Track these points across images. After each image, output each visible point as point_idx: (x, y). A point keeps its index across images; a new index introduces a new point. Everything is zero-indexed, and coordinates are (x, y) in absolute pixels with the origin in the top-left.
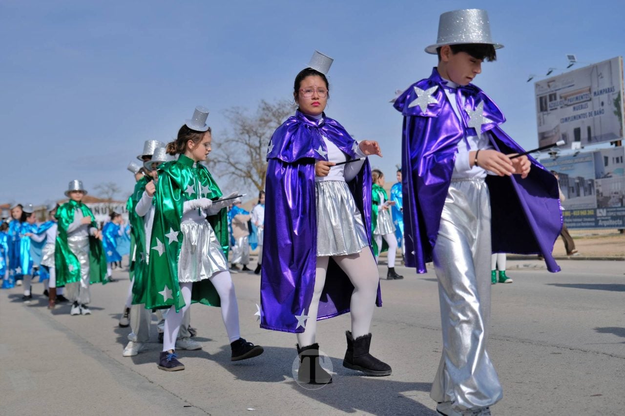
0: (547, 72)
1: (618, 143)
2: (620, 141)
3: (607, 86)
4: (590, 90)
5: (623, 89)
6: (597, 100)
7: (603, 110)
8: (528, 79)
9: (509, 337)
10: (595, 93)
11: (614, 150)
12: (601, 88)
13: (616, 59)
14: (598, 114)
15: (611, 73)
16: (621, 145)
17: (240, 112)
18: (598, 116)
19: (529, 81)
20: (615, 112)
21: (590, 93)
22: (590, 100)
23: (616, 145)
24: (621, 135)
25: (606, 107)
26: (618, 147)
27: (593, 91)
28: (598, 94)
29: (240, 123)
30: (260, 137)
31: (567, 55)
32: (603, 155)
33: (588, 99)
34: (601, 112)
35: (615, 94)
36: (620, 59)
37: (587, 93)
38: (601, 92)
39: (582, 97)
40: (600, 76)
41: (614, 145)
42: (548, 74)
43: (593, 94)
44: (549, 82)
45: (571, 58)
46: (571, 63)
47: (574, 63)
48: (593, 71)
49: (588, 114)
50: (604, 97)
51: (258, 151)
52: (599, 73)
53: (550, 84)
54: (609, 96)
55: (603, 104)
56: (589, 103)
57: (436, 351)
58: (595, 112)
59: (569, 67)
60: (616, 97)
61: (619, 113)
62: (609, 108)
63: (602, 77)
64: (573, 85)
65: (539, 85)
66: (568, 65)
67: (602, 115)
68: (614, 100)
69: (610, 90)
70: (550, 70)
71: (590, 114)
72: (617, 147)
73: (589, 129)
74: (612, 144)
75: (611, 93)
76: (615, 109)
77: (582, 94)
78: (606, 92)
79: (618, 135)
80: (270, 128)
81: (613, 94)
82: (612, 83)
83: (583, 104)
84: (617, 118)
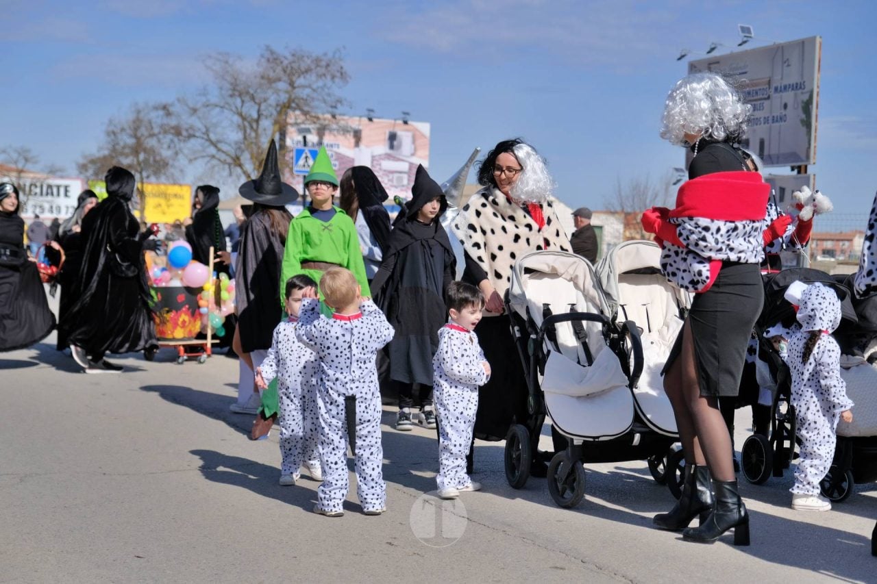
0: (708, 49)
1: (802, 169)
2: (806, 167)
3: (794, 79)
4: (769, 83)
5: (818, 87)
6: (777, 99)
7: (785, 115)
8: (679, 56)
9: (509, 525)
10: (776, 89)
11: (794, 178)
12: (786, 82)
13: (813, 40)
14: (777, 121)
15: (803, 60)
16: (806, 172)
17: (230, 62)
18: (777, 124)
19: (679, 59)
20: (802, 121)
21: (769, 88)
22: (769, 98)
23: (799, 172)
24: (808, 157)
25: (789, 112)
26: (802, 175)
27: (774, 85)
28: (781, 91)
29: (229, 78)
30: (259, 105)
31: (739, 25)
32: (779, 184)
33: (766, 96)
34: (782, 119)
35: (806, 93)
36: (818, 40)
37: (765, 87)
38: (785, 87)
39: (757, 93)
40: (786, 64)
41: (796, 171)
42: (709, 52)
43: (772, 90)
44: (710, 64)
45: (746, 30)
46: (745, 39)
47: (749, 39)
48: (777, 53)
49: (762, 120)
50: (788, 97)
51: (255, 126)
52: (785, 60)
53: (712, 66)
54: (796, 95)
55: (785, 106)
56: (766, 103)
57: (390, 544)
58: (773, 117)
59: (740, 45)
60: (806, 97)
61: (807, 124)
62: (794, 114)
63: (788, 65)
64: (745, 73)
65: (695, 67)
66: (740, 42)
67: (783, 123)
68: (803, 102)
69: (798, 87)
70: (713, 46)
71: (766, 120)
72: (799, 175)
73: (762, 143)
74: (793, 169)
75: (800, 91)
76: (803, 116)
77: (757, 88)
78: (793, 89)
79: (803, 156)
80: (277, 91)
81: (802, 93)
82: (802, 75)
83: (759, 102)
84: (804, 129)
